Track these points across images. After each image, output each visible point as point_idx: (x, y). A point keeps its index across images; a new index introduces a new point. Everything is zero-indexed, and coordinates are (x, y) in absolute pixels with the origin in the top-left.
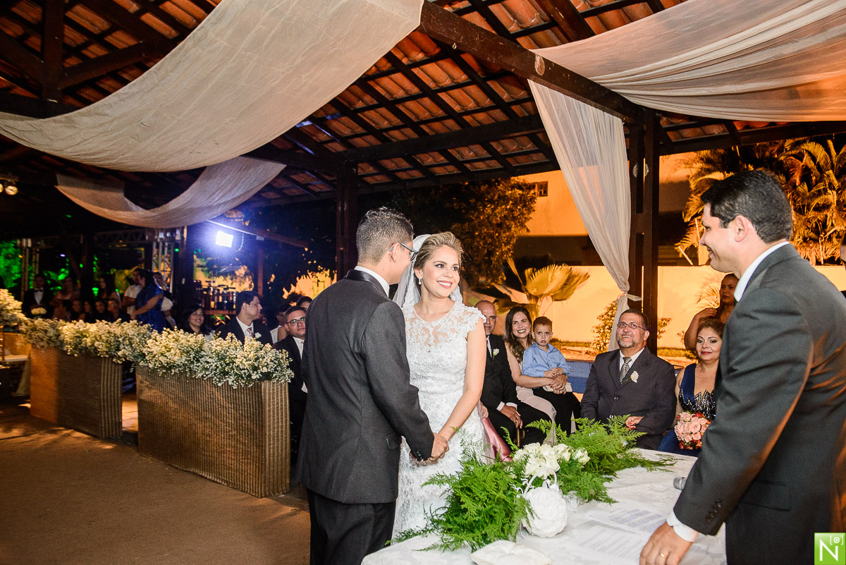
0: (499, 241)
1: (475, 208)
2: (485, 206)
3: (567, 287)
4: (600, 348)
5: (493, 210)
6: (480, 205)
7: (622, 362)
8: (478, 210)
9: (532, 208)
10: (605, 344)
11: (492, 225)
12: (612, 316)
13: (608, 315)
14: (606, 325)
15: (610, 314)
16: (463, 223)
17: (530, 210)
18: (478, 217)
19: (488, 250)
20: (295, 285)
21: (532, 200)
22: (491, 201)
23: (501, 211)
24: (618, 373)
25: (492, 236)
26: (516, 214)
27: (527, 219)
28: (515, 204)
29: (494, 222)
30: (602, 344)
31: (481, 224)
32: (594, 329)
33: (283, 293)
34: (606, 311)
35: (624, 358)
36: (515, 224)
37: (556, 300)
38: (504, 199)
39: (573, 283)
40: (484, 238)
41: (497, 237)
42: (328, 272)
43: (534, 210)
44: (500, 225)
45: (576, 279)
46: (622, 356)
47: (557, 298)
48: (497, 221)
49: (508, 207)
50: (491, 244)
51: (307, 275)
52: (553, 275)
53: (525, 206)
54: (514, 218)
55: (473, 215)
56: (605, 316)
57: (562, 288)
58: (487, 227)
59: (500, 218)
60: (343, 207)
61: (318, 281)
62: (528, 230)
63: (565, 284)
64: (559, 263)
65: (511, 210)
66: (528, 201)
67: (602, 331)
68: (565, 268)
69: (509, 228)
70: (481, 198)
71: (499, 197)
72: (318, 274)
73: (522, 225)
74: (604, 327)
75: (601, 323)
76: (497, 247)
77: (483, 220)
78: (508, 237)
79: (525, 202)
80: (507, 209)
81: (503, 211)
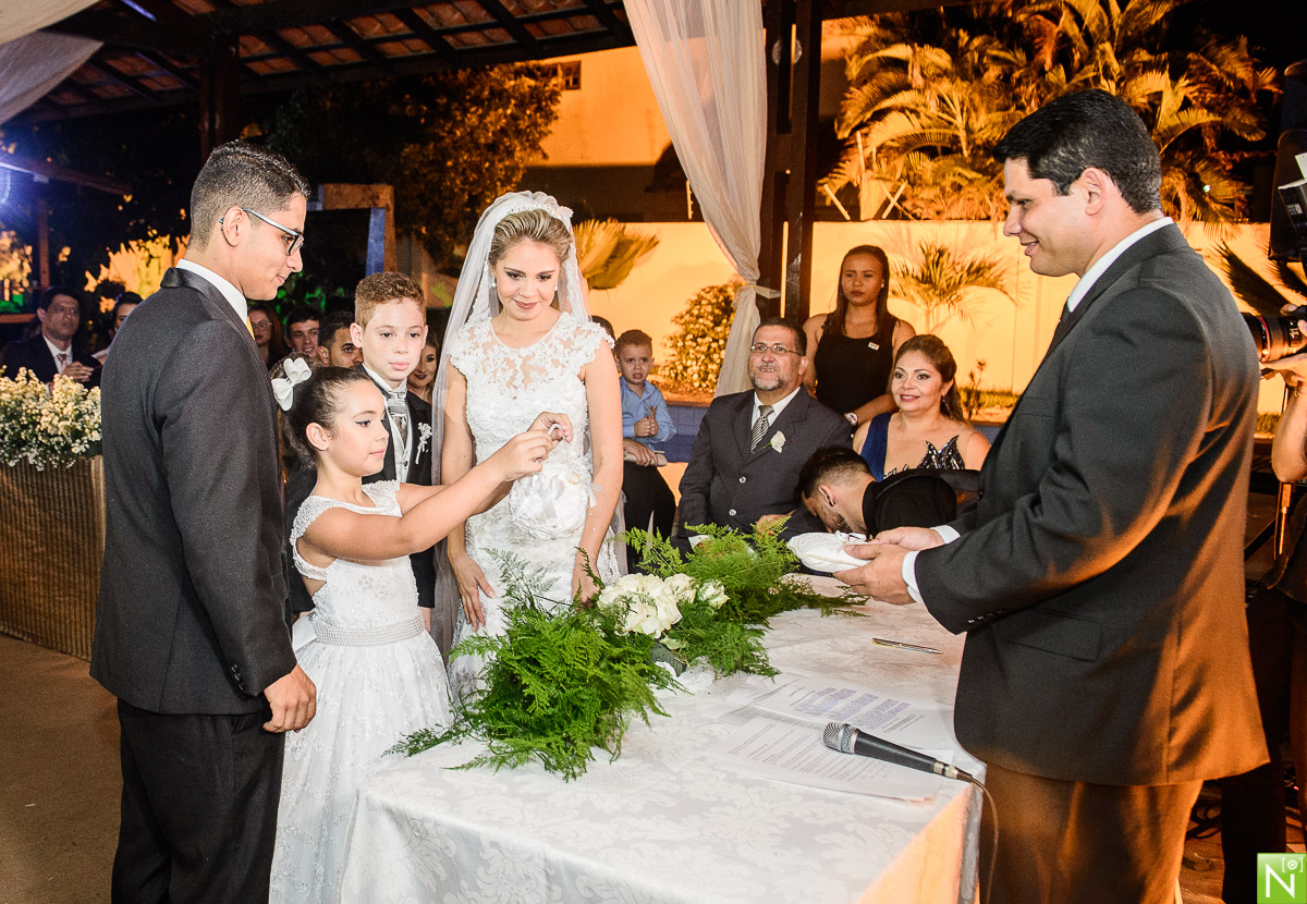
0: (491, 178)
1: (447, 115)
2: (465, 111)
3: (616, 262)
4: (677, 375)
5: (481, 117)
6: (457, 109)
7: (756, 414)
8: (453, 118)
9: (552, 113)
10: (685, 368)
11: (477, 146)
12: (698, 317)
13: (692, 315)
14: (688, 333)
15: (696, 312)
16: (424, 144)
17: (549, 116)
18: (451, 132)
19: (470, 195)
20: (108, 266)
21: (553, 97)
22: (477, 101)
23: (497, 118)
24: (749, 433)
25: (477, 168)
26: (523, 124)
27: (543, 134)
28: (522, 105)
29: (482, 140)
30: (680, 368)
31: (457, 146)
32: (665, 340)
33: (86, 281)
34: (688, 307)
35: (760, 407)
36: (521, 144)
37: (595, 288)
38: (500, 96)
39: (626, 256)
40: (464, 172)
41: (487, 169)
42: (166, 240)
43: (556, 118)
44: (493, 147)
45: (633, 247)
46: (758, 402)
47: (597, 283)
48: (486, 138)
49: (509, 112)
50: (476, 182)
51: (128, 247)
52: (590, 240)
53: (539, 109)
54: (519, 133)
55: (442, 127)
56: (687, 317)
57: (607, 264)
58: (468, 151)
59: (493, 133)
60: (212, 122)
61: (151, 256)
62: (545, 156)
63: (613, 257)
64: (602, 218)
65: (514, 117)
66: (546, 100)
67: (680, 344)
68: (613, 226)
69: (510, 153)
70: (460, 97)
71: (492, 92)
72: (149, 244)
73: (534, 146)
74: (683, 338)
75: (678, 330)
76: (486, 188)
77: (462, 138)
78: (507, 168)
79: (539, 102)
80: (506, 116)
81: (498, 119)
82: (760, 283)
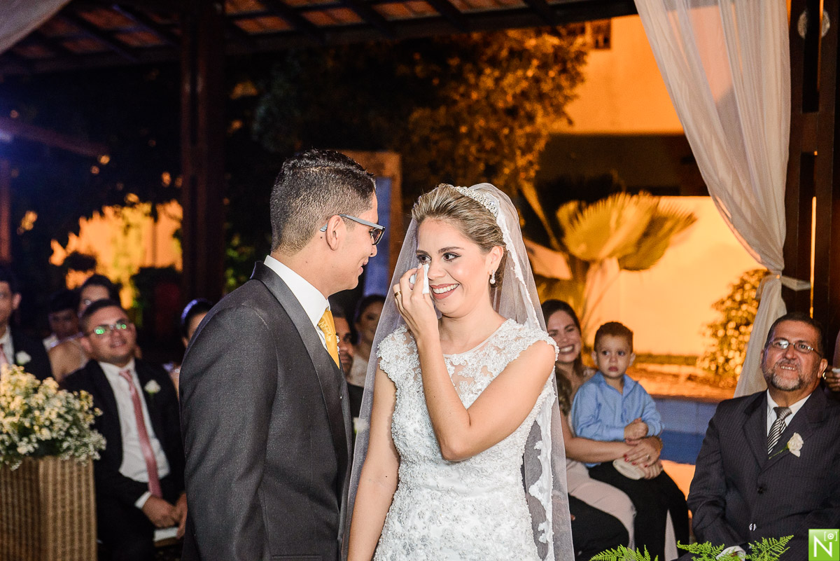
0: (511, 145)
1: (459, 77)
2: (480, 73)
3: (649, 242)
4: (717, 367)
5: (498, 81)
6: (471, 71)
7: (771, 417)
8: (465, 81)
9: (578, 74)
10: (727, 360)
11: (495, 110)
12: (741, 303)
13: (734, 301)
14: (729, 321)
15: (738, 297)
16: (434, 107)
17: (576, 78)
18: (466, 95)
19: (487, 165)
20: (77, 234)
21: (580, 57)
22: (494, 62)
23: (515, 81)
24: (764, 438)
25: (494, 135)
26: (546, 87)
27: (568, 98)
28: (544, 66)
29: (501, 105)
30: (721, 360)
31: (472, 110)
32: (704, 329)
33: (51, 252)
34: (729, 291)
35: (775, 409)
36: (545, 108)
37: (627, 268)
38: (520, 56)
39: (661, 233)
40: (479, 140)
41: (506, 137)
42: (147, 208)
43: (583, 81)
44: (512, 112)
45: (668, 225)
46: (772, 403)
47: (629, 263)
48: (505, 101)
49: (530, 73)
50: (494, 151)
51: (102, 214)
52: (620, 216)
53: (564, 71)
54: (541, 97)
55: (456, 90)
56: (729, 303)
57: (640, 243)
58: (486, 116)
59: (514, 96)
60: (194, 84)
61: (128, 226)
62: (570, 122)
63: (646, 234)
64: (633, 191)
65: (536, 80)
66: (572, 61)
67: (721, 333)
68: (646, 201)
69: (531, 118)
70: (474, 57)
71: (512, 52)
72: (127, 212)
73: (559, 111)
74: (725, 326)
75: (719, 317)
76: (504, 157)
77: (478, 101)
78: (528, 136)
79: (564, 62)
80: (526, 78)
81: (518, 81)
82: (786, 273)
